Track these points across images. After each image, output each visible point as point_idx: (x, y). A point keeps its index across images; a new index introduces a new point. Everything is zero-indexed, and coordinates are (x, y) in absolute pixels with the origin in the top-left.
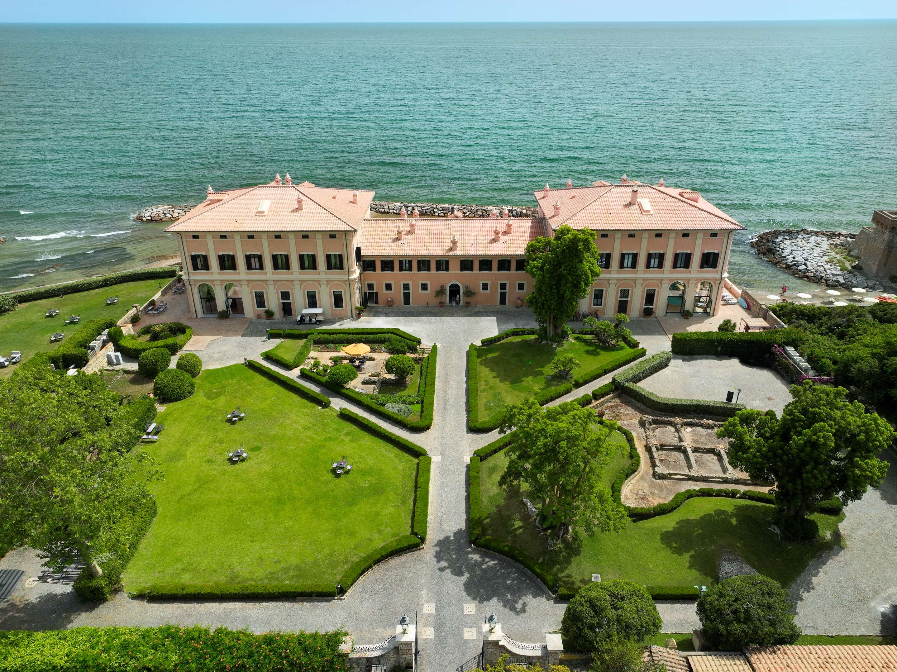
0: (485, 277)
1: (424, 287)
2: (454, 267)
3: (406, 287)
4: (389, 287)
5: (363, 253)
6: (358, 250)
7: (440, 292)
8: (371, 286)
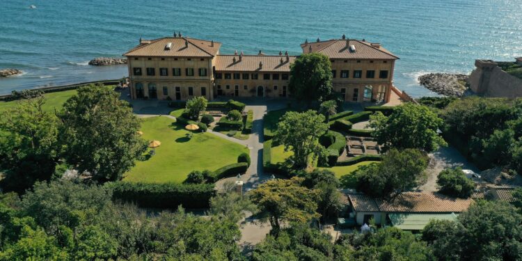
0: (276, 83)
1: (246, 88)
2: (261, 77)
3: (237, 87)
4: (228, 87)
5: (216, 69)
6: (214, 67)
7: (253, 91)
8: (219, 87)
